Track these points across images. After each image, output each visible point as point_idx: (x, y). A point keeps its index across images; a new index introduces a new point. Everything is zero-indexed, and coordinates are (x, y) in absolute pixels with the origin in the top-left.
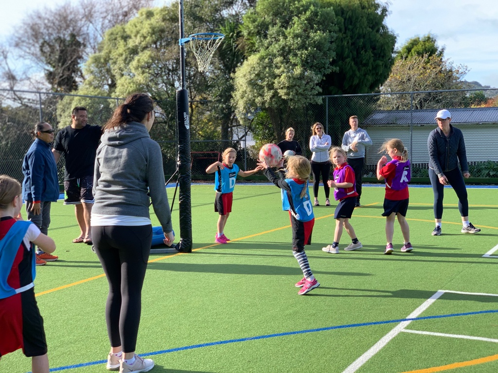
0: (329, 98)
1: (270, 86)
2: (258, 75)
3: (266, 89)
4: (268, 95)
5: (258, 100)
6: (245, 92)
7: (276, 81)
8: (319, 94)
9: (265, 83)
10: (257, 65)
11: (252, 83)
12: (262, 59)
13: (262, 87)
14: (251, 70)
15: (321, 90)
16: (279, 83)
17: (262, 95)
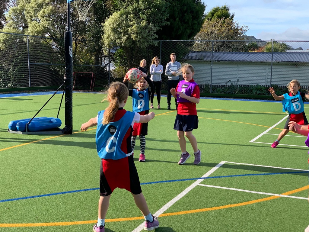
0: (162, 42)
1: (126, 33)
2: (118, 25)
3: (122, 35)
4: (124, 38)
5: (118, 41)
6: (110, 35)
7: (130, 29)
8: (156, 39)
9: (123, 30)
10: (118, 19)
11: (114, 30)
12: (122, 15)
13: (120, 33)
14: (114, 22)
15: (157, 37)
16: (131, 30)
17: (120, 38)
